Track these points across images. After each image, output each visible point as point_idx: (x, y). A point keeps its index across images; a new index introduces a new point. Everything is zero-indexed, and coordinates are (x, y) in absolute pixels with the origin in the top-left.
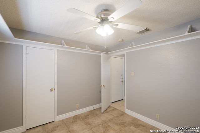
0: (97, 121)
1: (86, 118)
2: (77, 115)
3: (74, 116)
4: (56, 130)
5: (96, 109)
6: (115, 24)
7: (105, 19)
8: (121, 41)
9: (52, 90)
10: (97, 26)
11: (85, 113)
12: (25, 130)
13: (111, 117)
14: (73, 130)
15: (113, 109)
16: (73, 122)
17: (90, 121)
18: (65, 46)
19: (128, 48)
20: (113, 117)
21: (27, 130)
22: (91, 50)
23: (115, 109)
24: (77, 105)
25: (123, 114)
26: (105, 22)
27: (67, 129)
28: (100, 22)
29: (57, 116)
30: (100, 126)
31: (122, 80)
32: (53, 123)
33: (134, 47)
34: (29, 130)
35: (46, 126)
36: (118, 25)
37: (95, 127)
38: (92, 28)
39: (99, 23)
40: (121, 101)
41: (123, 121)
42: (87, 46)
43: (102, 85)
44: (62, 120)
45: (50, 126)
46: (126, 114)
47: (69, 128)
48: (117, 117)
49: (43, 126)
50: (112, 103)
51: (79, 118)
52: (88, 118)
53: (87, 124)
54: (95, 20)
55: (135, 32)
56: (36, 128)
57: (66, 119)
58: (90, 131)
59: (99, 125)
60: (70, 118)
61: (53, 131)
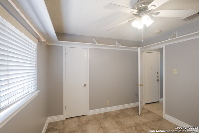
0: (129, 122)
1: (116, 117)
2: (107, 113)
3: (105, 113)
4: (89, 124)
5: (127, 109)
6: (155, 13)
7: (142, 9)
8: (158, 32)
9: (85, 86)
10: (132, 19)
11: (115, 111)
12: (64, 119)
13: (145, 120)
14: (105, 126)
15: (148, 111)
16: (103, 119)
17: (121, 120)
18: (97, 44)
19: (169, 40)
20: (147, 120)
21: (66, 119)
22: (121, 46)
23: (149, 112)
24: (107, 102)
25: (161, 119)
26: (142, 13)
27: (98, 125)
28: (137, 13)
29: (89, 110)
30: (133, 129)
31: (157, 79)
32: (86, 117)
33: (177, 38)
34: (67, 119)
35: (80, 118)
36: (159, 13)
37: (127, 128)
38: (127, 21)
39: (135, 15)
40: (156, 104)
41: (161, 128)
42: (117, 42)
43: (139, 83)
44: (94, 115)
45: (84, 119)
46: (165, 119)
47: (101, 124)
48: (153, 121)
49: (78, 117)
50: (145, 104)
51: (109, 115)
52: (119, 117)
53: (119, 123)
54: (131, 12)
55: (181, 19)
56: (73, 118)
57: (97, 114)
58: (122, 131)
59: (131, 127)
60: (101, 114)
61: (87, 124)
